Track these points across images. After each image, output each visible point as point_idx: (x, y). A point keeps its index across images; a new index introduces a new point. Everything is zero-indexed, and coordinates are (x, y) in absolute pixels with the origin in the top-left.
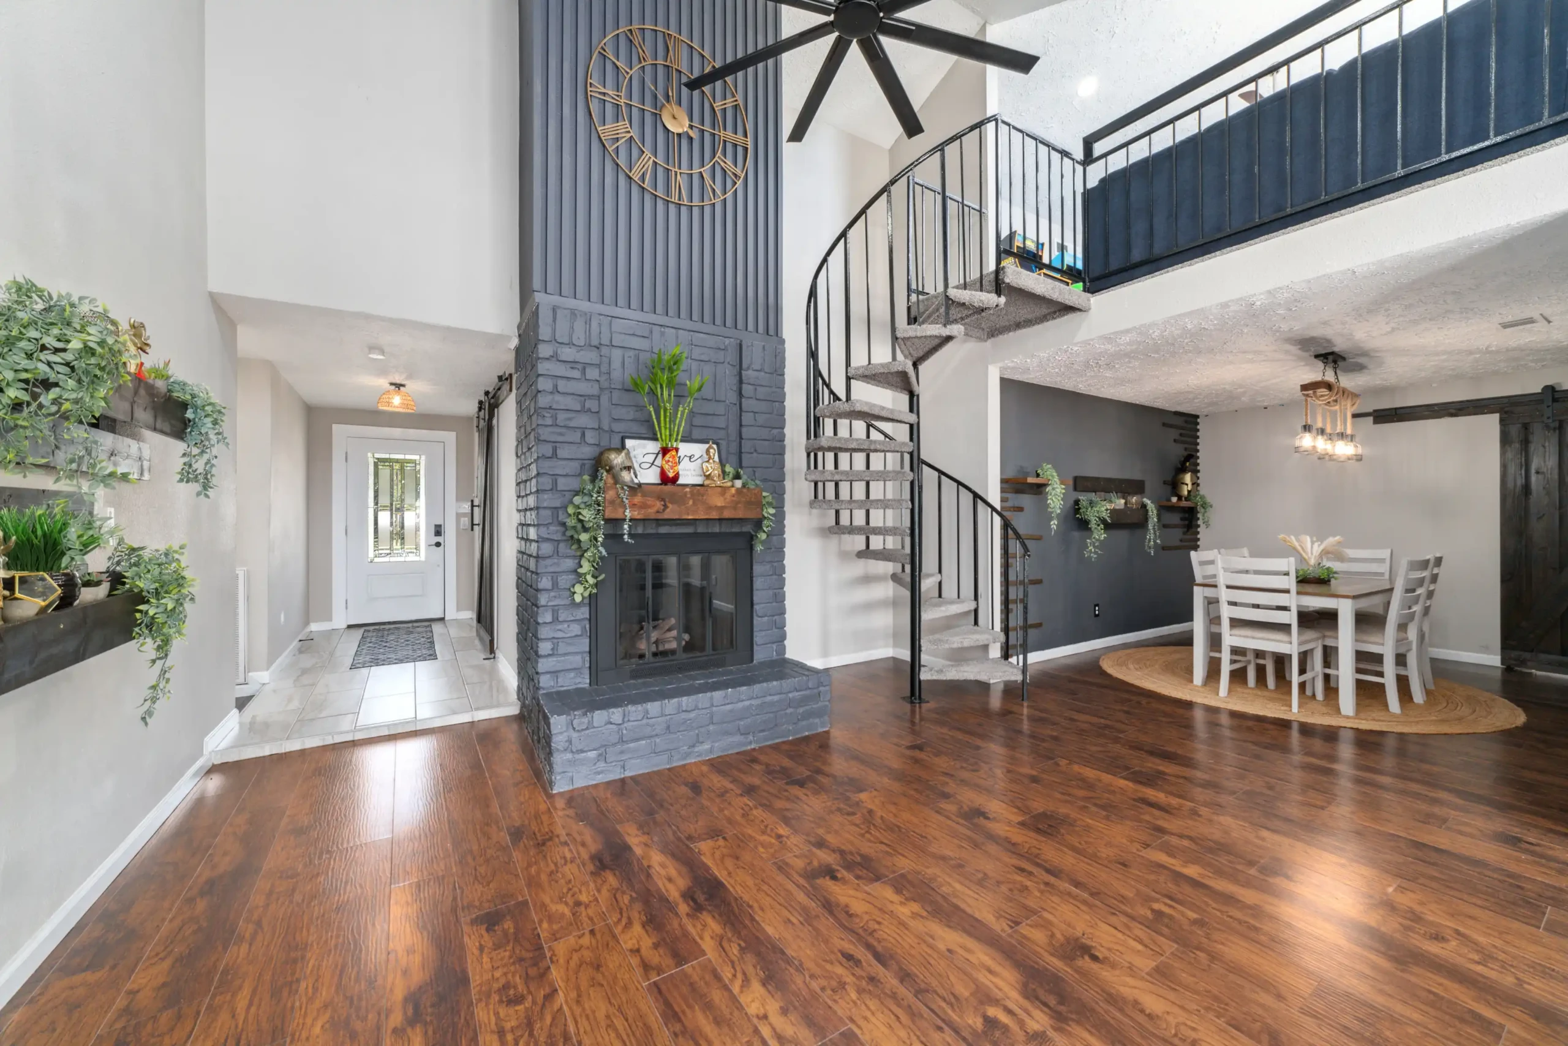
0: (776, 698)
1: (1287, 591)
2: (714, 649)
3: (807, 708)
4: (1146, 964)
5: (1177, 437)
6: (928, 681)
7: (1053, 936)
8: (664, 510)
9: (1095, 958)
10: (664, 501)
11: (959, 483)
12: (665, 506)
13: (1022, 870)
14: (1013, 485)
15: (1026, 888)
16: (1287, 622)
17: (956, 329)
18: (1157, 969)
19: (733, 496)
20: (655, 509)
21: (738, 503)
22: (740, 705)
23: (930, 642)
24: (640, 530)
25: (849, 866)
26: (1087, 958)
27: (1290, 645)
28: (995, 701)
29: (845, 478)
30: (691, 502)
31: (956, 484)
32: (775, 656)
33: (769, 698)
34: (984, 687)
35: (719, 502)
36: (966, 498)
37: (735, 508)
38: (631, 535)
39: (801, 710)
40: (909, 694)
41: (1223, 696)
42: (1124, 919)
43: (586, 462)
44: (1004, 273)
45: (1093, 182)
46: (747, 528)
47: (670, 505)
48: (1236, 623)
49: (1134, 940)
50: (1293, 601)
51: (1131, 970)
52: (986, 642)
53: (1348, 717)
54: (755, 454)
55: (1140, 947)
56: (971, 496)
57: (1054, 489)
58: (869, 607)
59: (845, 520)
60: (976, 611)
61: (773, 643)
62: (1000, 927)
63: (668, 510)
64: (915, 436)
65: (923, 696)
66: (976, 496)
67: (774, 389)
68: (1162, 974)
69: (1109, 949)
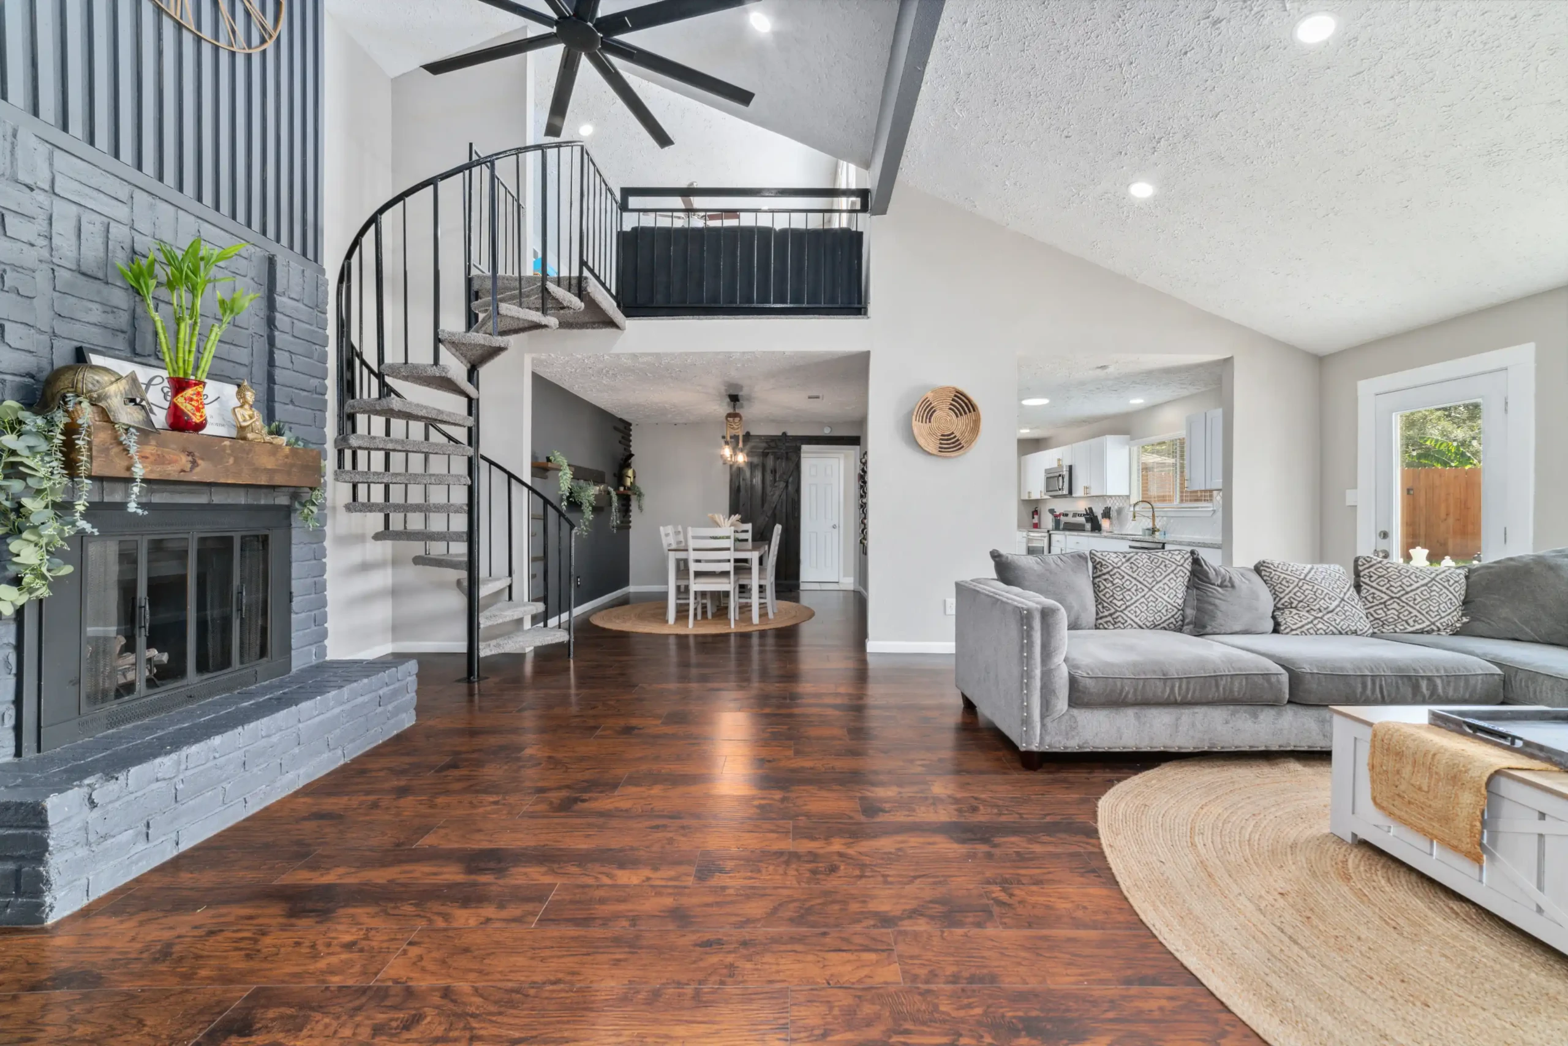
0: (366, 698)
1: (728, 549)
2: (242, 662)
3: (395, 703)
5: (620, 439)
6: (486, 657)
8: (192, 469)
10: (193, 456)
11: (491, 463)
12: (194, 464)
14: (541, 469)
16: (728, 569)
17: (552, 321)
19: (287, 457)
20: (176, 467)
21: (292, 465)
22: (329, 715)
23: (487, 618)
24: (156, 499)
25: (585, 790)
27: (727, 585)
28: (528, 668)
29: (400, 448)
30: (231, 461)
31: (488, 464)
32: (314, 661)
33: (360, 700)
34: (519, 657)
35: (268, 462)
36: (499, 478)
37: (289, 473)
38: (141, 505)
39: (390, 707)
40: (465, 675)
41: (691, 628)
43: (8, 377)
44: (587, 282)
45: (627, 227)
46: (283, 500)
47: (200, 462)
48: (698, 574)
50: (732, 555)
52: (520, 616)
53: (756, 625)
54: (291, 407)
56: (506, 476)
57: (564, 474)
58: (368, 598)
59: (362, 497)
60: (510, 587)
61: (311, 644)
63: (197, 470)
64: (474, 411)
65: (481, 674)
66: (510, 476)
67: (314, 328)
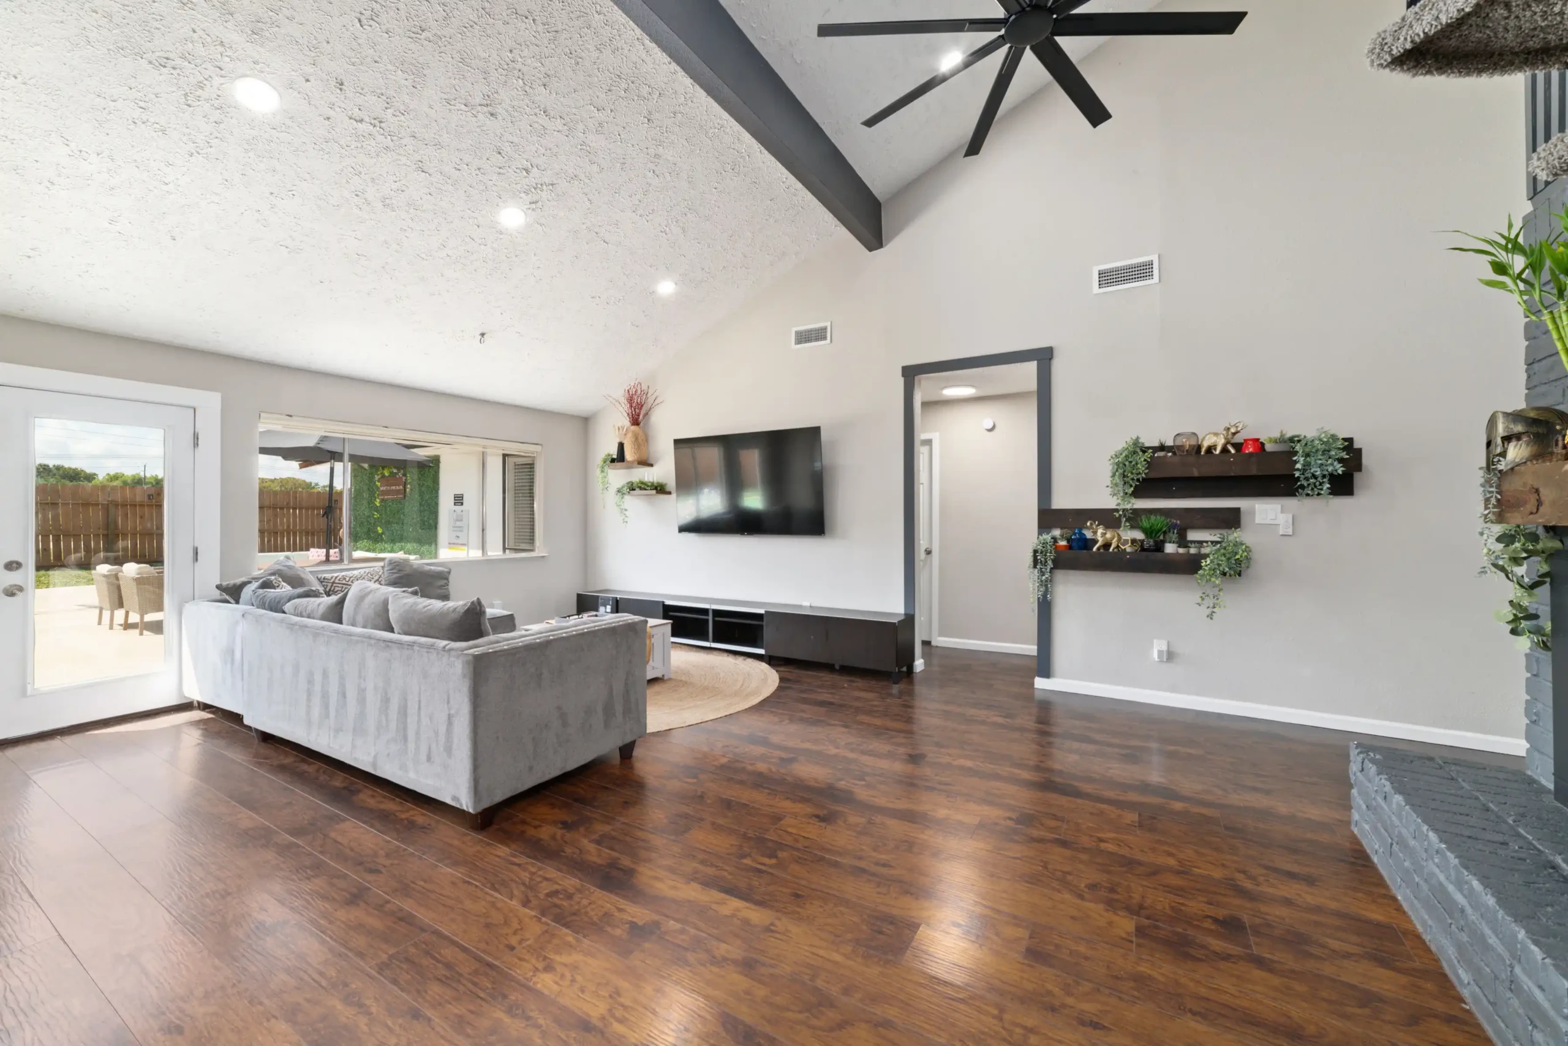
4: (788, 821)
7: (845, 821)
9: (817, 816)
13: (884, 865)
15: (875, 850)
18: (780, 819)
26: (822, 815)
42: (799, 846)
49: (792, 833)
51: (795, 815)
55: (789, 830)
62: (878, 819)
68: (777, 818)
69: (809, 823)
